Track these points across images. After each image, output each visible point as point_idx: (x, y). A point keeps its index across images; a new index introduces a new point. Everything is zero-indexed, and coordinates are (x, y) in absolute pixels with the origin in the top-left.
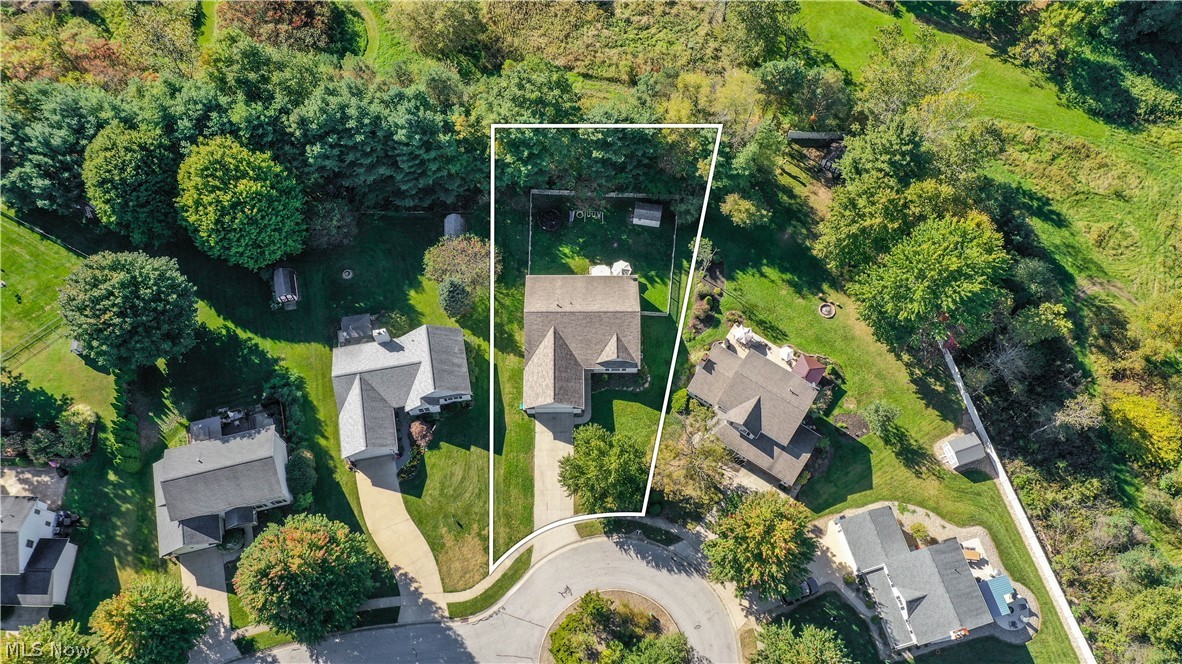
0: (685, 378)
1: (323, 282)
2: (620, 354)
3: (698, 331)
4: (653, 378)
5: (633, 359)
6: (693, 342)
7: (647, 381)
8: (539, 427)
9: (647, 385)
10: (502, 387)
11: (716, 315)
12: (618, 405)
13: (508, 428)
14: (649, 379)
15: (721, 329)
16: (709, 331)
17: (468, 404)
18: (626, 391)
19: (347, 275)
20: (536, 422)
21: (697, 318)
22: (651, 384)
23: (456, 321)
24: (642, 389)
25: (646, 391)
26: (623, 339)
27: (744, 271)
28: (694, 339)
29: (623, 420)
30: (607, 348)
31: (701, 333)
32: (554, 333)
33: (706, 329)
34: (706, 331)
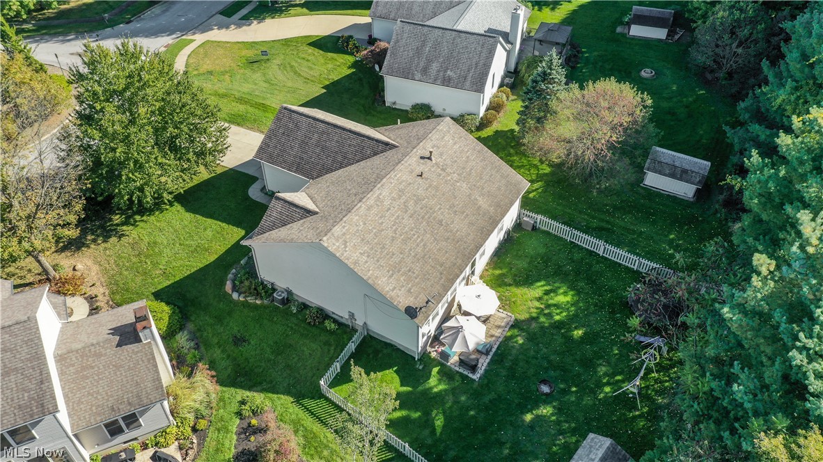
9: (229, 286)
16: (228, 455)
24: (231, 278)
31: (239, 434)
32: (387, 144)
33: (240, 449)
34: (235, 448)
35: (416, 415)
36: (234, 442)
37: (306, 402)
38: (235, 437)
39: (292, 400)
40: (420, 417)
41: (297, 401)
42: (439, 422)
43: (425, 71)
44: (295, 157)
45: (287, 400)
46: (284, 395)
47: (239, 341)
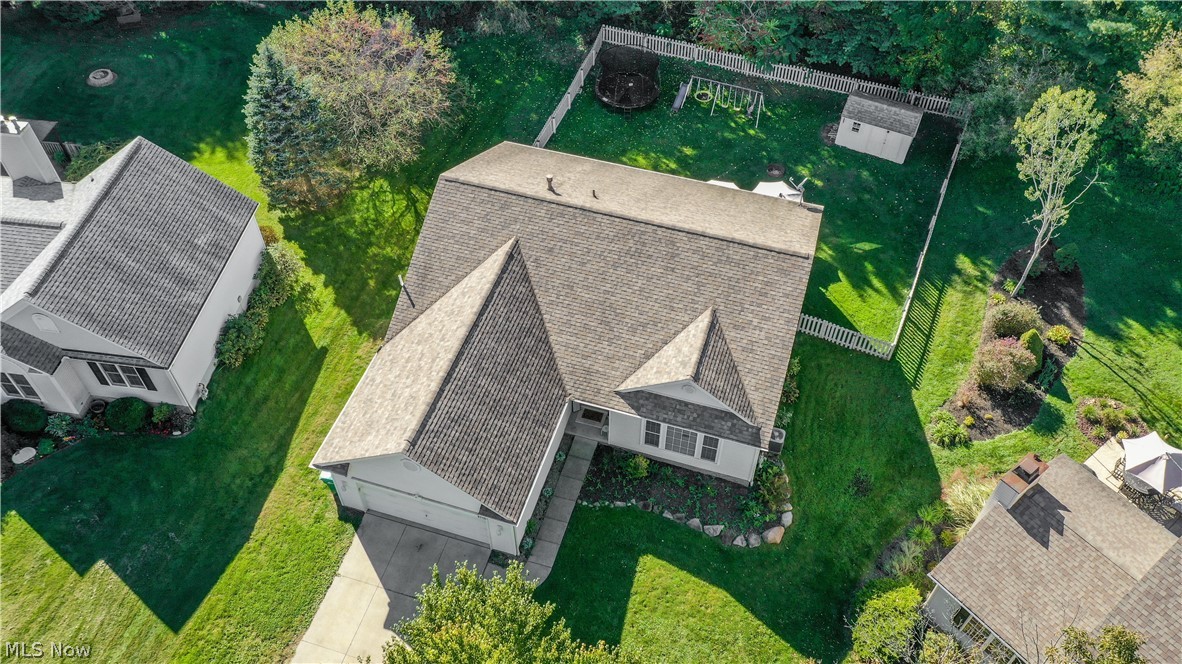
0: (918, 551)
1: (35, 81)
2: (708, 374)
3: (982, 427)
4: (803, 519)
5: (747, 408)
6: (960, 451)
7: (778, 522)
8: (356, 561)
9: (775, 535)
10: (308, 410)
11: (1048, 399)
12: (652, 573)
13: (258, 534)
14: (788, 519)
15: (1064, 439)
16: (1022, 435)
17: (173, 417)
18: (697, 534)
19: (99, 79)
20: (356, 540)
21: (986, 388)
22: (794, 538)
23: (281, 221)
24: (754, 541)
25: (765, 556)
26: (730, 334)
27: (1150, 321)
28: (967, 443)
29: (660, 627)
30: (669, 350)
31: (991, 435)
32: (510, 257)
33: (1009, 426)
34: (1008, 432)
35: (869, 267)
36: (1003, 436)
37: (910, 376)
38: (997, 437)
39: (914, 391)
40: (871, 263)
41: (915, 384)
42: (867, 246)
43: (184, 282)
44: (521, 429)
45: (917, 396)
46: (913, 402)
47: (861, 487)
